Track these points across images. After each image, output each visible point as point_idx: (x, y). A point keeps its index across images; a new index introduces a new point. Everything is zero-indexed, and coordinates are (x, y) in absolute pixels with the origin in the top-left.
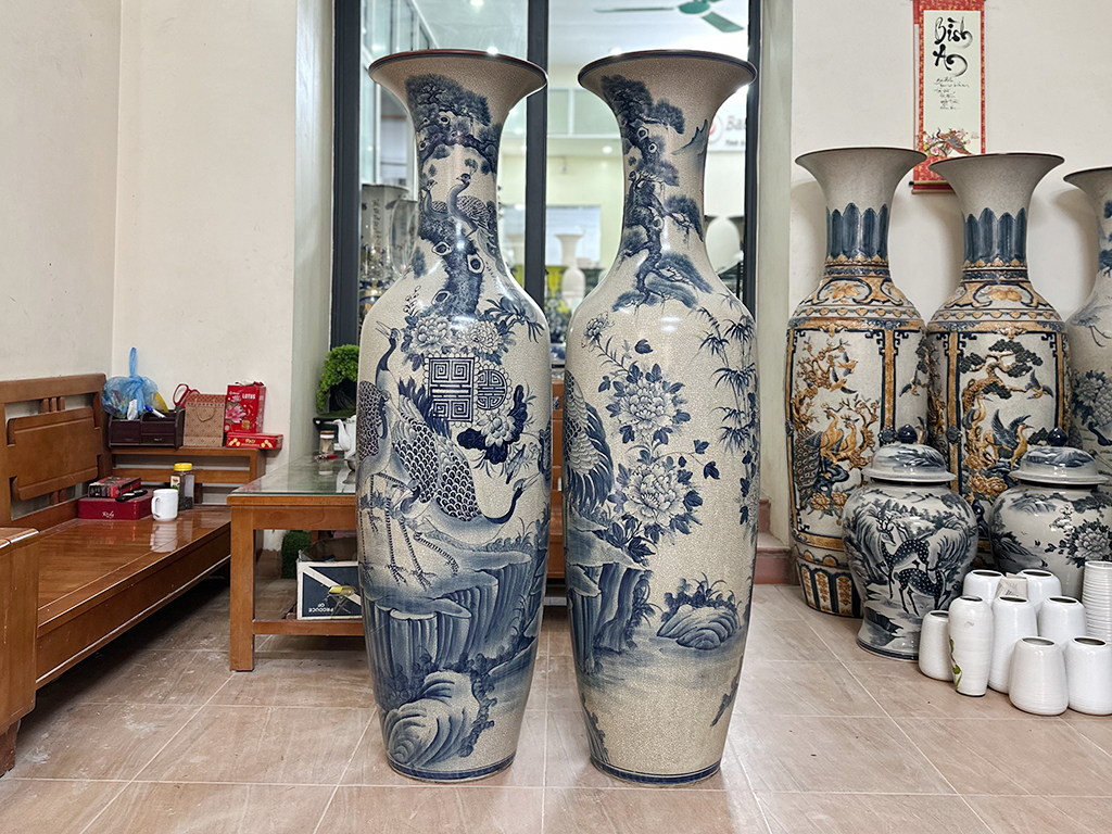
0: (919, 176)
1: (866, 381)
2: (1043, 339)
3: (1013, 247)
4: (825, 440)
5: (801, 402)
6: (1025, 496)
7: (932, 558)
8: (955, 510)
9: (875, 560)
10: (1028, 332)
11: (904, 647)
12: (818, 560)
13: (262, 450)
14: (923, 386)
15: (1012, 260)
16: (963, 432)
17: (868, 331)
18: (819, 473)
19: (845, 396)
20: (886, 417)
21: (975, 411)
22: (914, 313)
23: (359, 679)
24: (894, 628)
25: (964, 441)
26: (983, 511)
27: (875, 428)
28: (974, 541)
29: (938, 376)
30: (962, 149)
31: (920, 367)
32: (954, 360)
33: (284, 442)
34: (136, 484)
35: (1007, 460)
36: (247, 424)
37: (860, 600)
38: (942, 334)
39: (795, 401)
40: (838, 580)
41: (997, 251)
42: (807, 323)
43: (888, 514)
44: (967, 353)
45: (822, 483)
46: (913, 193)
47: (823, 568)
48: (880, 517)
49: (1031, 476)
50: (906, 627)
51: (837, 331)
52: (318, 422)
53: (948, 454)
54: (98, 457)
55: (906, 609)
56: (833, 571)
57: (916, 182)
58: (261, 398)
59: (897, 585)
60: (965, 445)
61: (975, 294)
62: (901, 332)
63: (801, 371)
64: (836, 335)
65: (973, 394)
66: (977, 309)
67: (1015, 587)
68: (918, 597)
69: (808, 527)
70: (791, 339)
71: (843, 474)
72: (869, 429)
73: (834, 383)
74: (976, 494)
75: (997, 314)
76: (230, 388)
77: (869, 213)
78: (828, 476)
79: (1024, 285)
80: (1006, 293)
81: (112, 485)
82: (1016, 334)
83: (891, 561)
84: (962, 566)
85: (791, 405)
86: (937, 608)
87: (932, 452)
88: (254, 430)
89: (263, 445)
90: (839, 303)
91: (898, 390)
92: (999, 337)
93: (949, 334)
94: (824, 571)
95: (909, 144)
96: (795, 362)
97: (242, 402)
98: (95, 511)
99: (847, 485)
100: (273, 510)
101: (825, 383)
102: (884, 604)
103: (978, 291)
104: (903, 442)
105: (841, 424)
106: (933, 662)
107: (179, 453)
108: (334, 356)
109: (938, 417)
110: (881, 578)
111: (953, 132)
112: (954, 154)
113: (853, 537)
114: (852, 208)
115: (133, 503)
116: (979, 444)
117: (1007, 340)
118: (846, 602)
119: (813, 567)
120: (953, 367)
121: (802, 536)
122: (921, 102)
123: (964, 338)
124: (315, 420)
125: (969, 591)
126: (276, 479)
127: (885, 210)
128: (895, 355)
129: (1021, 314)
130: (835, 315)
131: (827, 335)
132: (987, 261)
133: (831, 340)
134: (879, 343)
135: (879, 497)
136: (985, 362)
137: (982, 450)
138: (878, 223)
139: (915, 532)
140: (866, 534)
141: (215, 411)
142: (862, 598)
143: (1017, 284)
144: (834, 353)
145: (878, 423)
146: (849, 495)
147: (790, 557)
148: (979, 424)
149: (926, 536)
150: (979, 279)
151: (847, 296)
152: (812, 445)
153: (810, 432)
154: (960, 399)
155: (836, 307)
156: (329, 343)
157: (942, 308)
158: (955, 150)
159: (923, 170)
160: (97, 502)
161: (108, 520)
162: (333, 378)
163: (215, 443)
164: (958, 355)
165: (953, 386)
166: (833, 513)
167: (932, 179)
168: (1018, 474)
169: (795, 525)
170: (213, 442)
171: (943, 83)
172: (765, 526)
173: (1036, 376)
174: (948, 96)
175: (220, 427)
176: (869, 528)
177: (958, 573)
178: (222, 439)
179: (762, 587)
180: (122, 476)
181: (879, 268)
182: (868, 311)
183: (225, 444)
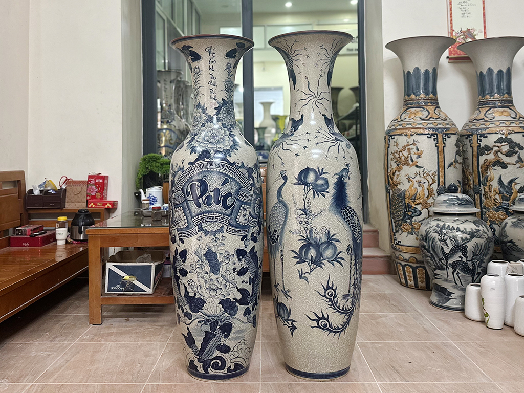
0: (451, 53)
1: (429, 162)
3: (505, 88)
4: (407, 194)
5: (394, 174)
6: (519, 220)
7: (469, 254)
8: (481, 228)
9: (438, 257)
10: (515, 133)
11: (456, 304)
12: (406, 260)
13: (106, 209)
14: (460, 164)
15: (504, 94)
16: (482, 188)
17: (429, 134)
18: (405, 212)
19: (418, 170)
20: (440, 180)
21: (488, 176)
22: (453, 124)
23: (158, 327)
24: (449, 294)
25: (483, 192)
26: (495, 230)
27: (435, 186)
28: (492, 244)
29: (467, 158)
30: (473, 37)
31: (458, 153)
32: (475, 149)
33: (118, 205)
34: (41, 228)
35: (507, 202)
36: (98, 195)
38: (469, 136)
39: (390, 173)
40: (417, 270)
41: (496, 90)
42: (395, 131)
43: (444, 231)
44: (482, 145)
45: (407, 217)
46: (449, 63)
47: (409, 264)
48: (440, 233)
49: (522, 209)
50: (457, 293)
51: (412, 135)
52: (137, 195)
53: (474, 200)
54: (21, 214)
55: (456, 283)
56: (414, 265)
57: (450, 57)
58: (106, 181)
59: (451, 270)
60: (484, 195)
61: (485, 114)
62: (446, 134)
63: (393, 157)
64: (412, 137)
65: (487, 167)
66: (487, 121)
67: (516, 269)
68: (463, 276)
69: (400, 242)
70: (387, 141)
71: (418, 212)
72: (431, 187)
73: (411, 163)
74: (490, 221)
75: (498, 123)
76: (90, 177)
77: (427, 72)
78: (410, 213)
79: (512, 108)
80: (502, 112)
81: (28, 228)
82: (509, 134)
83: (447, 256)
84: (486, 258)
85: (388, 176)
86: (473, 281)
87: (467, 197)
88: (102, 198)
89: (106, 206)
90: (412, 120)
91: (447, 165)
92: (500, 136)
93: (472, 136)
94: (409, 265)
95: (445, 34)
96: (390, 153)
97: (96, 184)
98: (19, 242)
99: (420, 218)
100: (113, 237)
101: (407, 163)
102: (444, 281)
103: (487, 112)
104: (451, 193)
105: (416, 185)
106: (473, 311)
107: (63, 212)
108: (144, 160)
109: (468, 181)
110: (442, 266)
111: (469, 30)
112: (470, 40)
113: (425, 245)
114: (417, 68)
115: (39, 238)
116: (491, 194)
117: (504, 137)
118: (422, 282)
119: (403, 263)
120: (475, 153)
121: (397, 247)
122: (451, 14)
123: (480, 137)
124: (135, 194)
125: (490, 271)
126: (115, 221)
127: (435, 70)
128: (445, 146)
129: (511, 123)
130: (410, 126)
131: (406, 138)
132: (491, 96)
133: (409, 140)
134: (435, 141)
135: (439, 222)
136: (492, 149)
137: (493, 197)
138: (431, 78)
139: (460, 241)
140: (433, 243)
141: (82, 189)
142: (431, 278)
143: (508, 107)
144: (410, 147)
145: (436, 184)
146: (422, 223)
147: (391, 259)
148: (491, 183)
149: (466, 243)
150: (487, 106)
151: (416, 117)
152: (401, 197)
153: (399, 190)
154: (480, 170)
155: (411, 122)
156: (142, 154)
157: (468, 122)
158: (470, 38)
159: (453, 50)
160: (19, 238)
161: (26, 247)
162: (144, 171)
163: (83, 206)
164: (478, 146)
165: (475, 163)
166: (414, 233)
167: (459, 55)
168: (514, 208)
169: (393, 241)
170: (81, 205)
171: (463, 4)
172: (376, 244)
173: (521, 156)
174: (465, 11)
175: (85, 197)
176: (434, 239)
177: (484, 262)
178: (86, 203)
179: (376, 276)
180: (33, 225)
181: (433, 101)
182: (428, 124)
183: (87, 206)
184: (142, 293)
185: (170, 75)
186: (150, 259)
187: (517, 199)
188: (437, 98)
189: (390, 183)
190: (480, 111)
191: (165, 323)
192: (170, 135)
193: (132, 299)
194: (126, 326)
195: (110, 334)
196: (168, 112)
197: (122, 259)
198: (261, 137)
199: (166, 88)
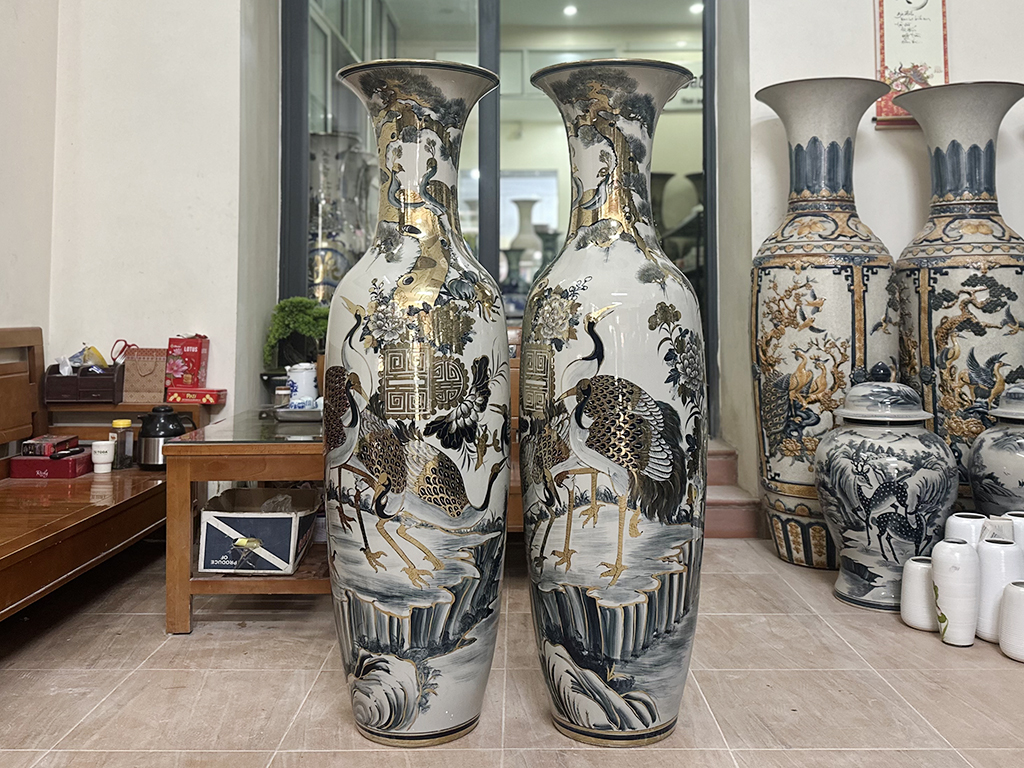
0: (882, 112)
1: (835, 319)
2: (1017, 273)
3: (982, 180)
4: (793, 382)
5: (768, 343)
6: (1006, 434)
7: (911, 501)
8: (933, 450)
9: (851, 505)
10: (1002, 266)
11: (885, 597)
12: (789, 510)
13: (204, 405)
14: (895, 324)
15: (980, 192)
16: (937, 372)
17: (836, 267)
18: (788, 417)
19: (814, 335)
20: (857, 356)
21: (948, 349)
22: (883, 249)
23: (303, 640)
24: (872, 577)
25: (938, 381)
26: (960, 455)
27: (846, 368)
28: (955, 482)
29: (909, 315)
30: (923, 80)
31: (891, 304)
32: (925, 297)
33: (228, 397)
34: (72, 443)
35: (984, 400)
36: (188, 378)
37: (835, 547)
38: (912, 271)
39: (761, 342)
40: (811, 530)
41: (965, 184)
42: (772, 260)
43: (864, 455)
44: (939, 290)
45: (792, 427)
46: (876, 129)
47: (796, 518)
48: (855, 459)
49: (1012, 414)
50: (886, 576)
51: (804, 268)
52: (265, 378)
53: (922, 396)
54: (33, 414)
55: (884, 557)
56: (805, 521)
57: (879, 118)
58: (204, 351)
59: (875, 530)
60: (940, 386)
61: (945, 229)
62: (870, 268)
63: (766, 310)
64: (803, 272)
65: (946, 332)
66: (947, 244)
67: (1000, 529)
68: (897, 542)
69: (779, 475)
70: (756, 278)
71: (813, 417)
72: (840, 369)
73: (802, 322)
74: (952, 437)
75: (968, 248)
76: (172, 341)
77: (833, 146)
78: (798, 420)
79: (995, 219)
80: (977, 227)
81: (47, 442)
82: (989, 268)
83: (868, 505)
84: (943, 509)
85: (757, 347)
86: (917, 553)
87: (907, 389)
88: (196, 384)
89: (204, 400)
90: (805, 239)
91: (869, 328)
92: (972, 272)
93: (919, 270)
94: (796, 521)
95: (871, 75)
96: (760, 302)
97: (184, 356)
98: (29, 469)
99: (818, 429)
100: (218, 461)
101: (792, 323)
102: (862, 551)
103: (947, 225)
104: (877, 381)
105: (810, 365)
106: (916, 610)
107: (118, 409)
108: (282, 309)
109: (910, 358)
110: (857, 523)
111: (915, 67)
112: (917, 87)
113: (827, 482)
114: (815, 140)
115: (68, 461)
116: (955, 384)
117: (980, 274)
118: (820, 553)
119: (784, 517)
120: (925, 305)
121: (773, 484)
122: (882, 36)
123: (935, 273)
124: (262, 376)
125: (951, 533)
126: (220, 430)
127: (849, 144)
128: (866, 291)
129: (994, 247)
130: (801, 251)
131: (792, 273)
132: (956, 195)
133: (797, 278)
134: (847, 280)
135: (853, 438)
136: (957, 298)
137: (957, 390)
138: (843, 157)
139: (892, 474)
140: (841, 477)
141: (156, 365)
142: (837, 546)
143: (988, 217)
144: (801, 291)
145: (849, 363)
146: (820, 440)
147: (760, 509)
148: (954, 363)
149: (904, 478)
150: (948, 214)
151: (812, 232)
152: (781, 388)
153: (778, 374)
154: (933, 338)
155: (801, 244)
156: (278, 297)
157: (911, 245)
158: (917, 83)
159: (886, 106)
160: (30, 460)
161: (42, 480)
162: (280, 331)
163: (156, 399)
164: (930, 292)
165: (925, 324)
166: (805, 459)
167: (896, 115)
168: (997, 412)
169: (765, 473)
170: (154, 397)
171: (904, 17)
172: (732, 479)
173: (1011, 311)
174: (909, 30)
175: (161, 381)
176: (843, 471)
177: (939, 516)
178: (163, 394)
179: (731, 540)
180: (58, 435)
181: (844, 203)
182: (835, 246)
183: (165, 400)
184: (272, 572)
185: (336, 143)
186: (289, 505)
187: (1004, 394)
188: (853, 198)
189: (761, 361)
190: (934, 224)
191: (317, 632)
192: (333, 260)
193: (253, 584)
194: (239, 637)
195: (208, 653)
196: (330, 216)
197: (233, 505)
198: (514, 267)
199: (328, 169)
